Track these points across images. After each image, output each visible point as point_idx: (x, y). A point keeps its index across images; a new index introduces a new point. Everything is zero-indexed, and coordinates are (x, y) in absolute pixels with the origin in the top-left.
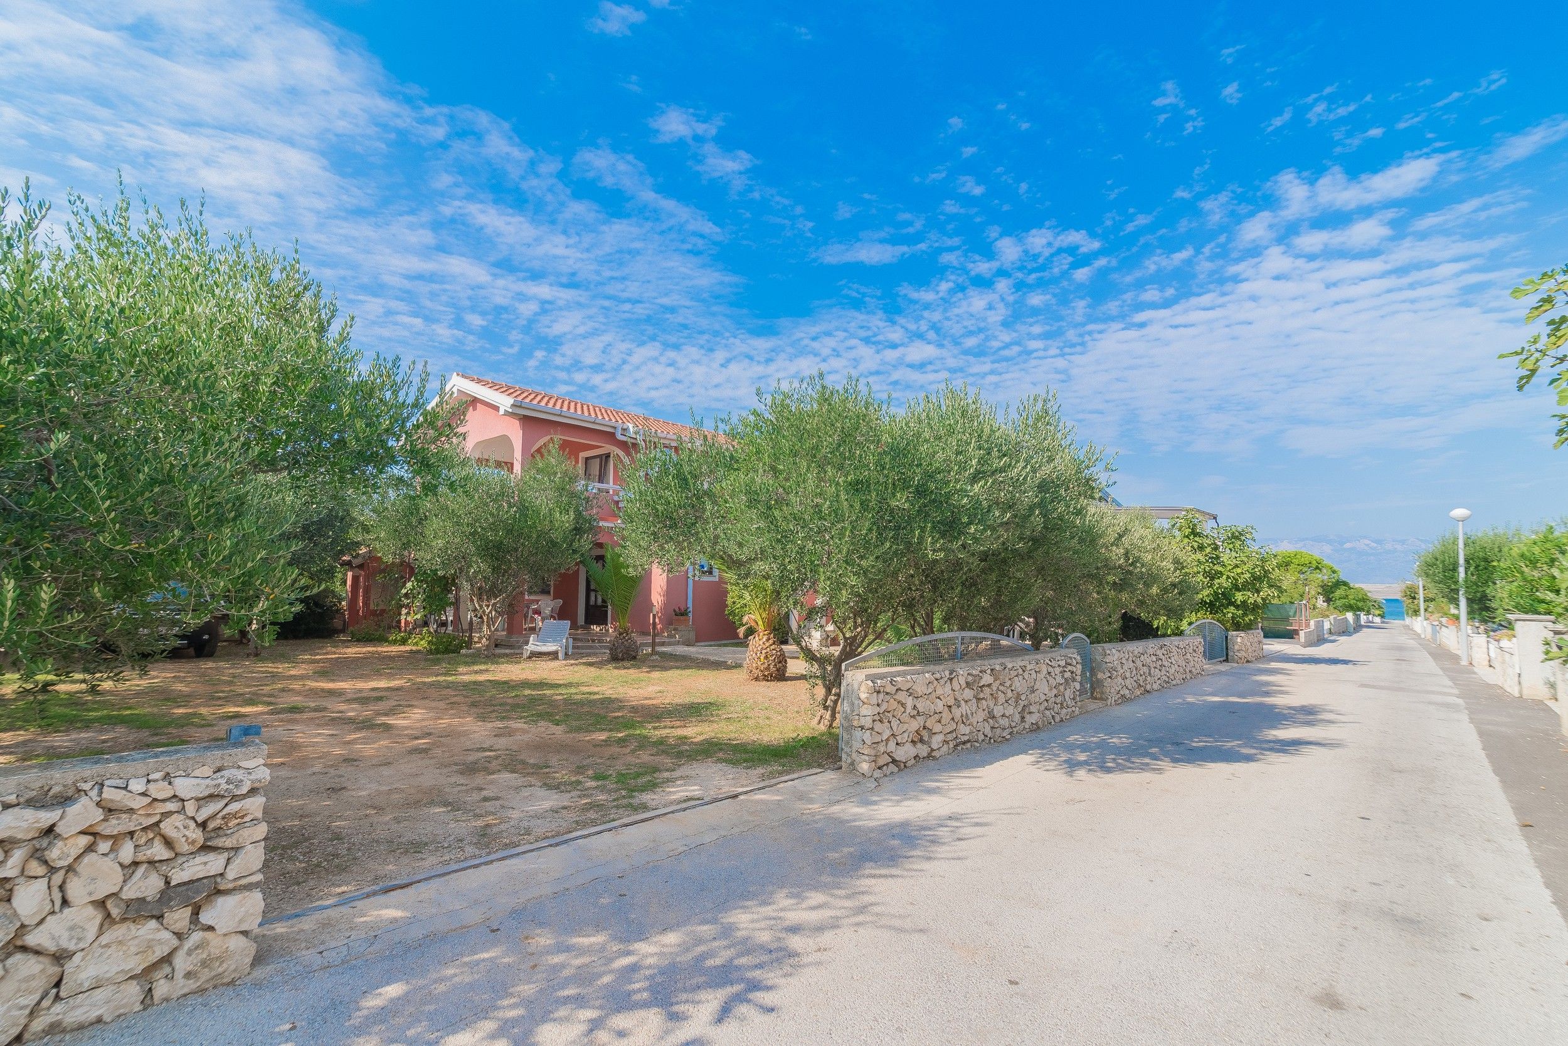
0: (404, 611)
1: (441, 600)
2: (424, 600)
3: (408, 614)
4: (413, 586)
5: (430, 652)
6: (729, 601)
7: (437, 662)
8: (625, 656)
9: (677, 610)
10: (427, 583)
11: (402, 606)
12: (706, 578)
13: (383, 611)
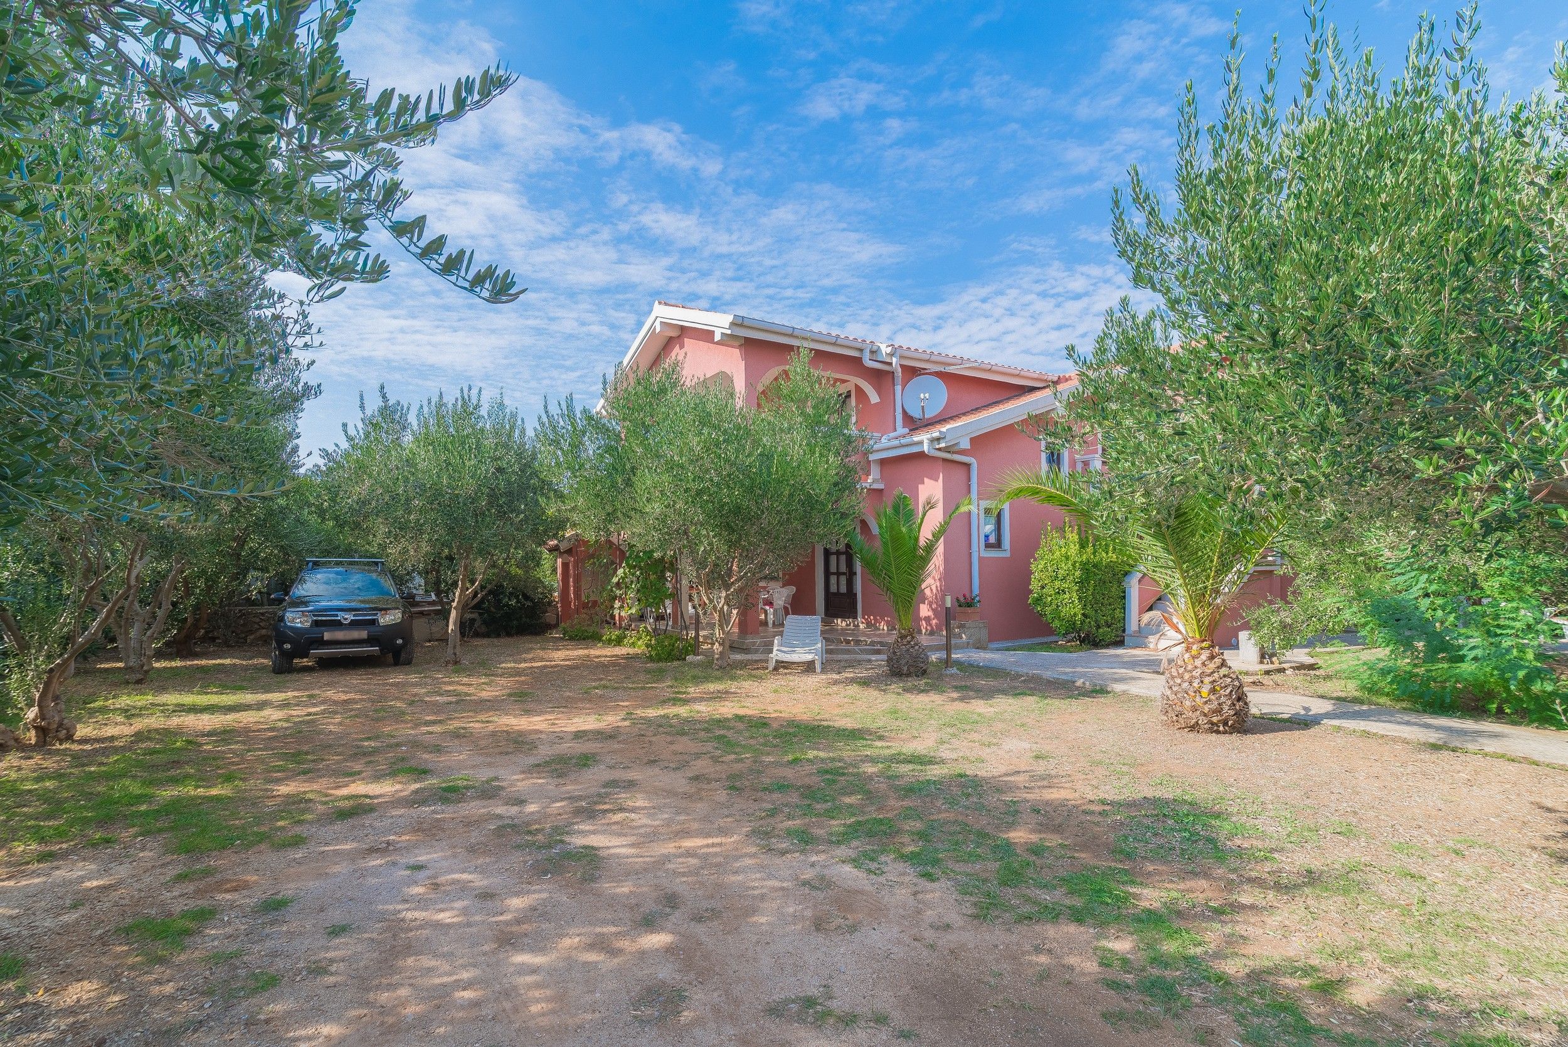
0: (617, 604)
1: (658, 590)
2: (638, 590)
3: (621, 607)
4: (624, 573)
5: (651, 659)
6: (1034, 585)
7: (660, 675)
8: (912, 669)
9: (962, 599)
10: (640, 568)
11: (614, 598)
12: (993, 554)
13: (595, 603)
